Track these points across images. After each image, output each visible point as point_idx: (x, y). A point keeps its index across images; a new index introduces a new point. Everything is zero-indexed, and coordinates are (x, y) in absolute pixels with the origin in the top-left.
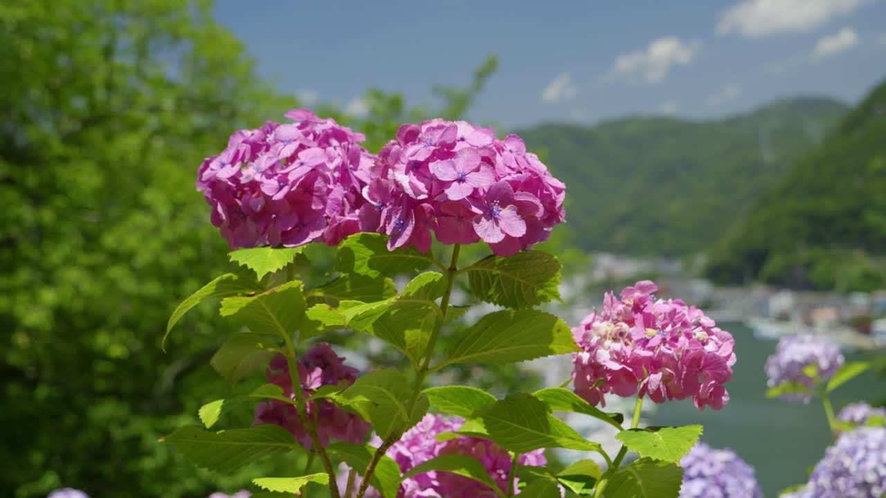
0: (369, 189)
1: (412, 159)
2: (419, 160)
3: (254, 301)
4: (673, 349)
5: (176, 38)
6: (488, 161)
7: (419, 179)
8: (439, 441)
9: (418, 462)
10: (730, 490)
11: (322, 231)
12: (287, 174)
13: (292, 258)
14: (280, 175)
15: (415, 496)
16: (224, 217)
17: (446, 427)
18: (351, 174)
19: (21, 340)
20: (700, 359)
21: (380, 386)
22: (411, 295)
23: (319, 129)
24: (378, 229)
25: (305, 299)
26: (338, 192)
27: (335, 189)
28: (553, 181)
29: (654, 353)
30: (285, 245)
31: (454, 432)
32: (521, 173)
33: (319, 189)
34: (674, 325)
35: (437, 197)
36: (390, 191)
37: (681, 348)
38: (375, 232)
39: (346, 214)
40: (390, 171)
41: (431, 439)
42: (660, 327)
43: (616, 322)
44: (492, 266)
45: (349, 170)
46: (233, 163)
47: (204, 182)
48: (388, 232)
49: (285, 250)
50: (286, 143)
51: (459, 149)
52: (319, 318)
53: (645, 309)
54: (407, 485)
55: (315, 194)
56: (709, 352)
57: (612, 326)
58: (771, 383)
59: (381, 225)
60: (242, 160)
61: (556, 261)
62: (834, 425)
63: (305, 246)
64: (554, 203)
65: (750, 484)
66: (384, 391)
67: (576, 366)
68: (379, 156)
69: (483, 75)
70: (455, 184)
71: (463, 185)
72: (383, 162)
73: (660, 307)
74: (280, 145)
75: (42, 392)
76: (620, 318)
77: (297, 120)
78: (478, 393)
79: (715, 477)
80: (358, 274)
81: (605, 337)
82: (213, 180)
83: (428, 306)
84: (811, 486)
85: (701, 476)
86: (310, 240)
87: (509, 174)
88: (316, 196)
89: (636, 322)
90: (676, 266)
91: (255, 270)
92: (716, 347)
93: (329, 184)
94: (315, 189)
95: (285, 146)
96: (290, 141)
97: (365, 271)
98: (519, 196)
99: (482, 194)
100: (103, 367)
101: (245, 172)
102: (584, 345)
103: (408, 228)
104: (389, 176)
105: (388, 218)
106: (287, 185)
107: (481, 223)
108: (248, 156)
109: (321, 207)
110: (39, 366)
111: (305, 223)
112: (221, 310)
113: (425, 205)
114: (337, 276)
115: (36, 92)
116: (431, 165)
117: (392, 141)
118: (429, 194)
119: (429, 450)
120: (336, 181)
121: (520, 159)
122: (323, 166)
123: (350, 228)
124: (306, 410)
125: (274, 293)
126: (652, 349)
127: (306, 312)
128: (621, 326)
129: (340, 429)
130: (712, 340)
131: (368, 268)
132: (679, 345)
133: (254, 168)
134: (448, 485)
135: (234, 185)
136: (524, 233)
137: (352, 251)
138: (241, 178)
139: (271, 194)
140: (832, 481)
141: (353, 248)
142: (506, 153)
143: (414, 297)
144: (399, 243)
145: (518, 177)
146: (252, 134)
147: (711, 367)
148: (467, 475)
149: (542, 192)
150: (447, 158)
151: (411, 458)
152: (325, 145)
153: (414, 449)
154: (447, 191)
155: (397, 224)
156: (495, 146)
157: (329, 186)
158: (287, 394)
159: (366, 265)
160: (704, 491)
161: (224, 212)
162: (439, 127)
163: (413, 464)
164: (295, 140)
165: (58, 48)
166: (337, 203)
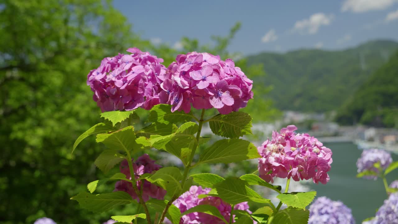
0: (164, 84)
1: (182, 70)
2: (185, 71)
3: (111, 135)
4: (303, 156)
5: (96, 15)
6: (217, 71)
7: (185, 79)
8: (200, 198)
9: (190, 208)
10: (340, 219)
11: (143, 103)
12: (127, 77)
13: (129, 116)
14: (124, 78)
15: (188, 223)
16: (98, 97)
17: (203, 192)
18: (156, 77)
19: (28, 151)
20: (316, 161)
21: (168, 174)
22: (182, 132)
23: (142, 56)
24: (167, 103)
25: (135, 134)
26: (150, 85)
27: (149, 84)
28: (247, 80)
29: (295, 159)
30: (126, 110)
31: (206, 194)
32: (232, 76)
33: (141, 84)
34: (304, 145)
35: (193, 88)
36: (172, 85)
37: (307, 156)
38: (166, 104)
39: (154, 96)
40: (173, 76)
41: (196, 197)
42: (297, 146)
43: (278, 144)
44: (220, 119)
45: (155, 76)
46: (102, 72)
47: (90, 81)
48: (172, 104)
49: (126, 112)
50: (126, 63)
51: (203, 65)
52: (141, 143)
53: (291, 138)
54: (184, 218)
55: (139, 86)
56: (320, 158)
57: (276, 146)
58: (359, 171)
59: (169, 101)
60: (107, 71)
61: (249, 116)
62: (388, 190)
63: (135, 110)
64: (247, 90)
65: (349, 217)
66: (170, 176)
67: (260, 164)
68: (168, 69)
69: (234, 31)
70: (201, 81)
71: (205, 82)
72: (170, 72)
73: (298, 137)
74: (124, 64)
75: (37, 174)
76: (280, 142)
77: (132, 53)
78: (216, 176)
79: (333, 213)
80: (159, 123)
81: (273, 151)
82: (94, 80)
83: (191, 137)
84: (377, 217)
85: (327, 213)
86: (137, 107)
87: (227, 77)
88: (140, 87)
89: (287, 144)
90: (322, 117)
91: (112, 121)
92: (324, 156)
93: (146, 82)
94: (139, 84)
95: (126, 64)
96: (128, 62)
97: (163, 121)
98: (230, 87)
99: (214, 86)
100: (64, 162)
101: (108, 77)
102: (263, 154)
103: (180, 102)
104: (172, 78)
105: (172, 97)
106: (127, 82)
107: (213, 99)
108: (109, 69)
109: (142, 92)
110: (36, 162)
111: (135, 99)
112: (96, 139)
113: (188, 91)
114: (150, 124)
115: (34, 40)
116: (190, 73)
117: (174, 62)
118: (190, 86)
119: (195, 202)
120: (149, 80)
121: (232, 70)
122: (143, 73)
123: (155, 102)
124: (136, 184)
125: (120, 132)
126: (294, 156)
127: (136, 140)
128: (280, 146)
129: (154, 193)
130: (322, 152)
131: (164, 120)
132: (306, 154)
133: (112, 75)
134: (203, 218)
135: (103, 83)
136: (233, 104)
137: (156, 113)
138: (106, 80)
139: (119, 87)
140: (386, 216)
141: (157, 111)
142: (226, 67)
143: (183, 133)
144: (176, 109)
145: (230, 78)
146: (112, 59)
147: (321, 165)
148: (211, 214)
149: (242, 85)
150: (198, 70)
151: (187, 206)
152: (145, 64)
153: (188, 202)
154: (197, 85)
155: (175, 100)
156: (220, 64)
157: (145, 82)
158: (128, 178)
159: (163, 118)
160: (328, 220)
161: (99, 95)
162: (195, 56)
163: (188, 209)
164: (131, 62)
165: (44, 20)
166: (149, 90)
